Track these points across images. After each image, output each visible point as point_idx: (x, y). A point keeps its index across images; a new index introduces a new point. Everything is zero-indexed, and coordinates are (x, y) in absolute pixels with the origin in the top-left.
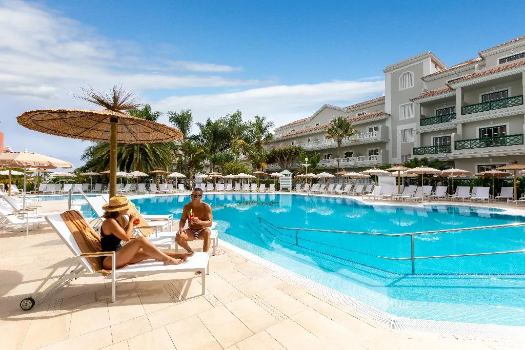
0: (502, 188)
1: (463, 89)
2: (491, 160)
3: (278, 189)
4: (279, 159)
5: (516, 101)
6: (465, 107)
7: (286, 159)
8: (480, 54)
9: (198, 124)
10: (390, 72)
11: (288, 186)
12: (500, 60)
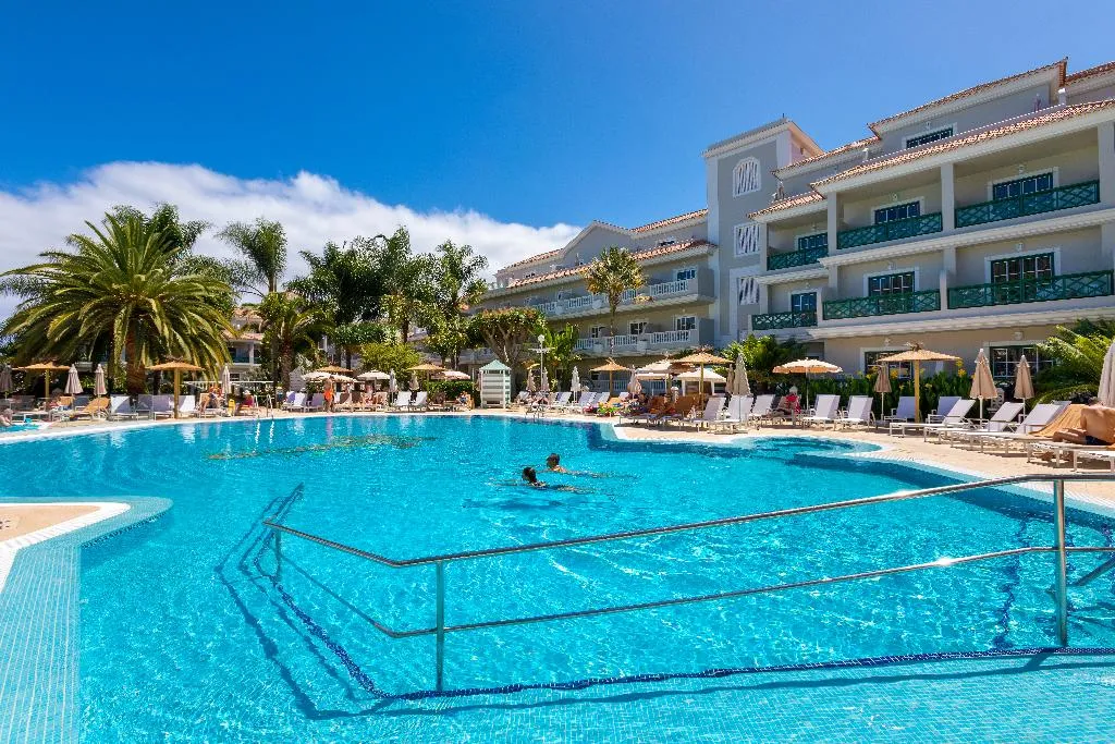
0: (901, 398)
1: (840, 196)
2: (887, 340)
3: (477, 404)
4: (491, 337)
5: (932, 224)
6: (844, 233)
7: (506, 337)
8: (872, 128)
9: (307, 255)
10: (716, 159)
11: (500, 396)
12: (908, 142)
